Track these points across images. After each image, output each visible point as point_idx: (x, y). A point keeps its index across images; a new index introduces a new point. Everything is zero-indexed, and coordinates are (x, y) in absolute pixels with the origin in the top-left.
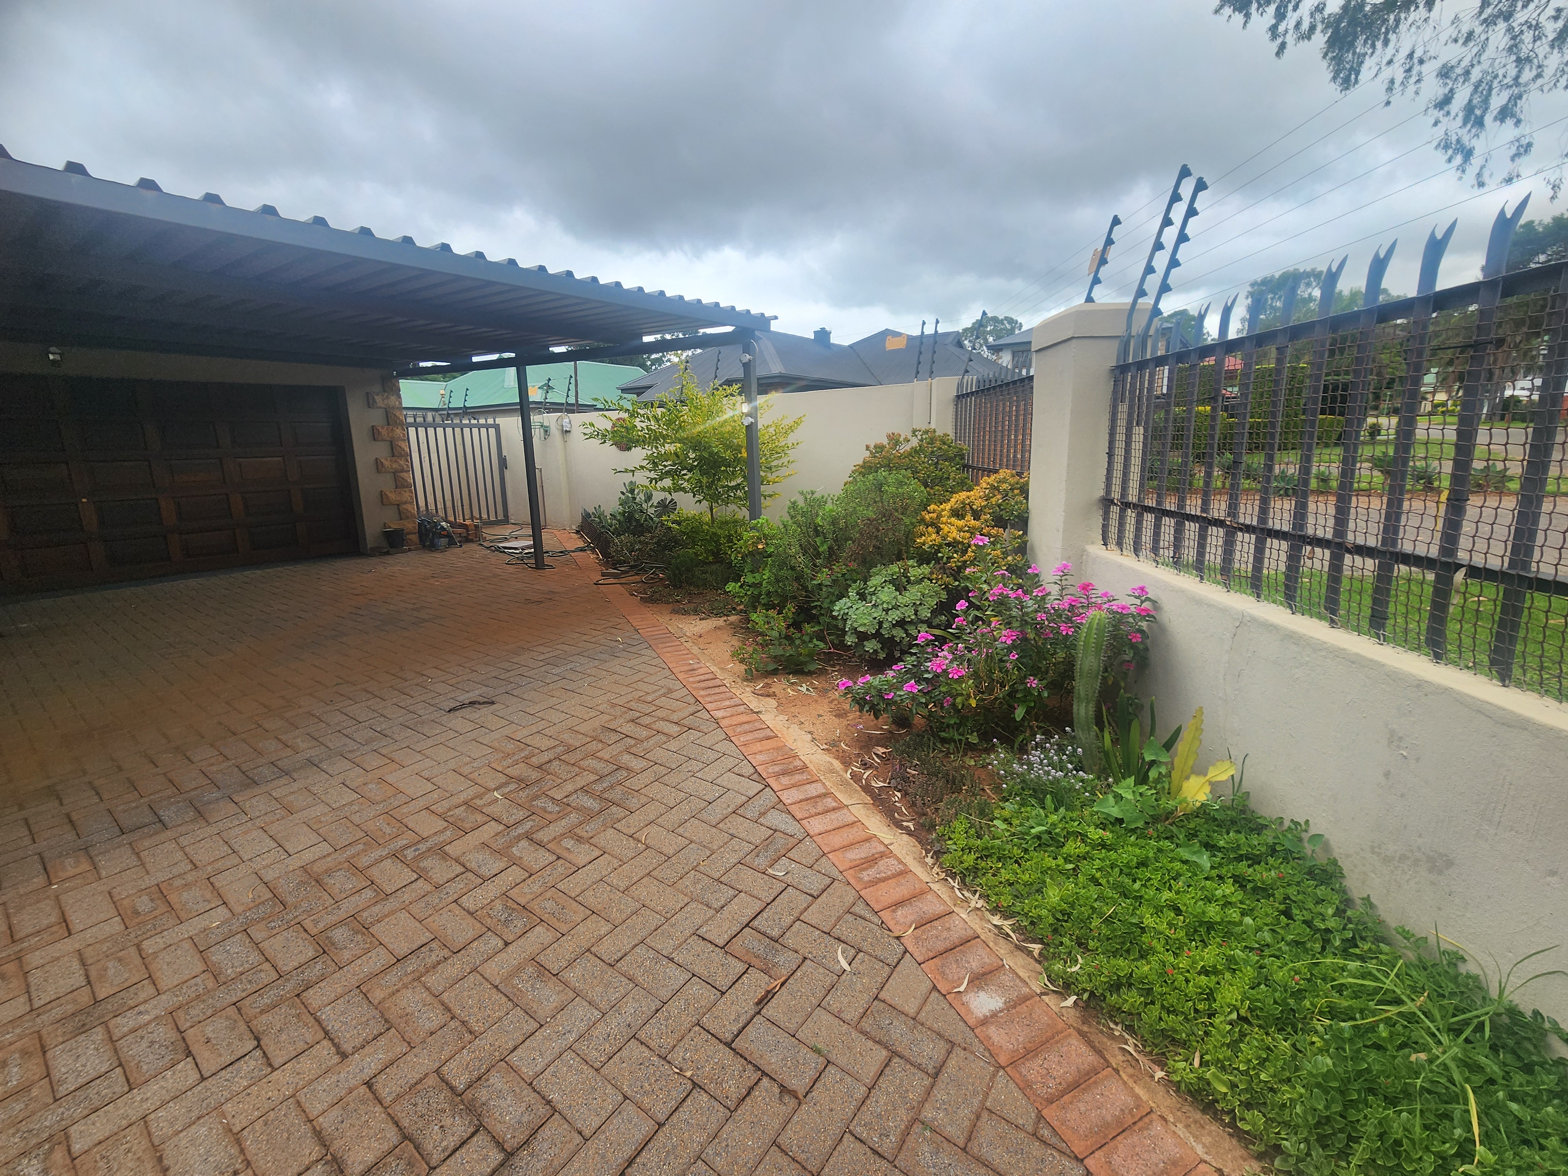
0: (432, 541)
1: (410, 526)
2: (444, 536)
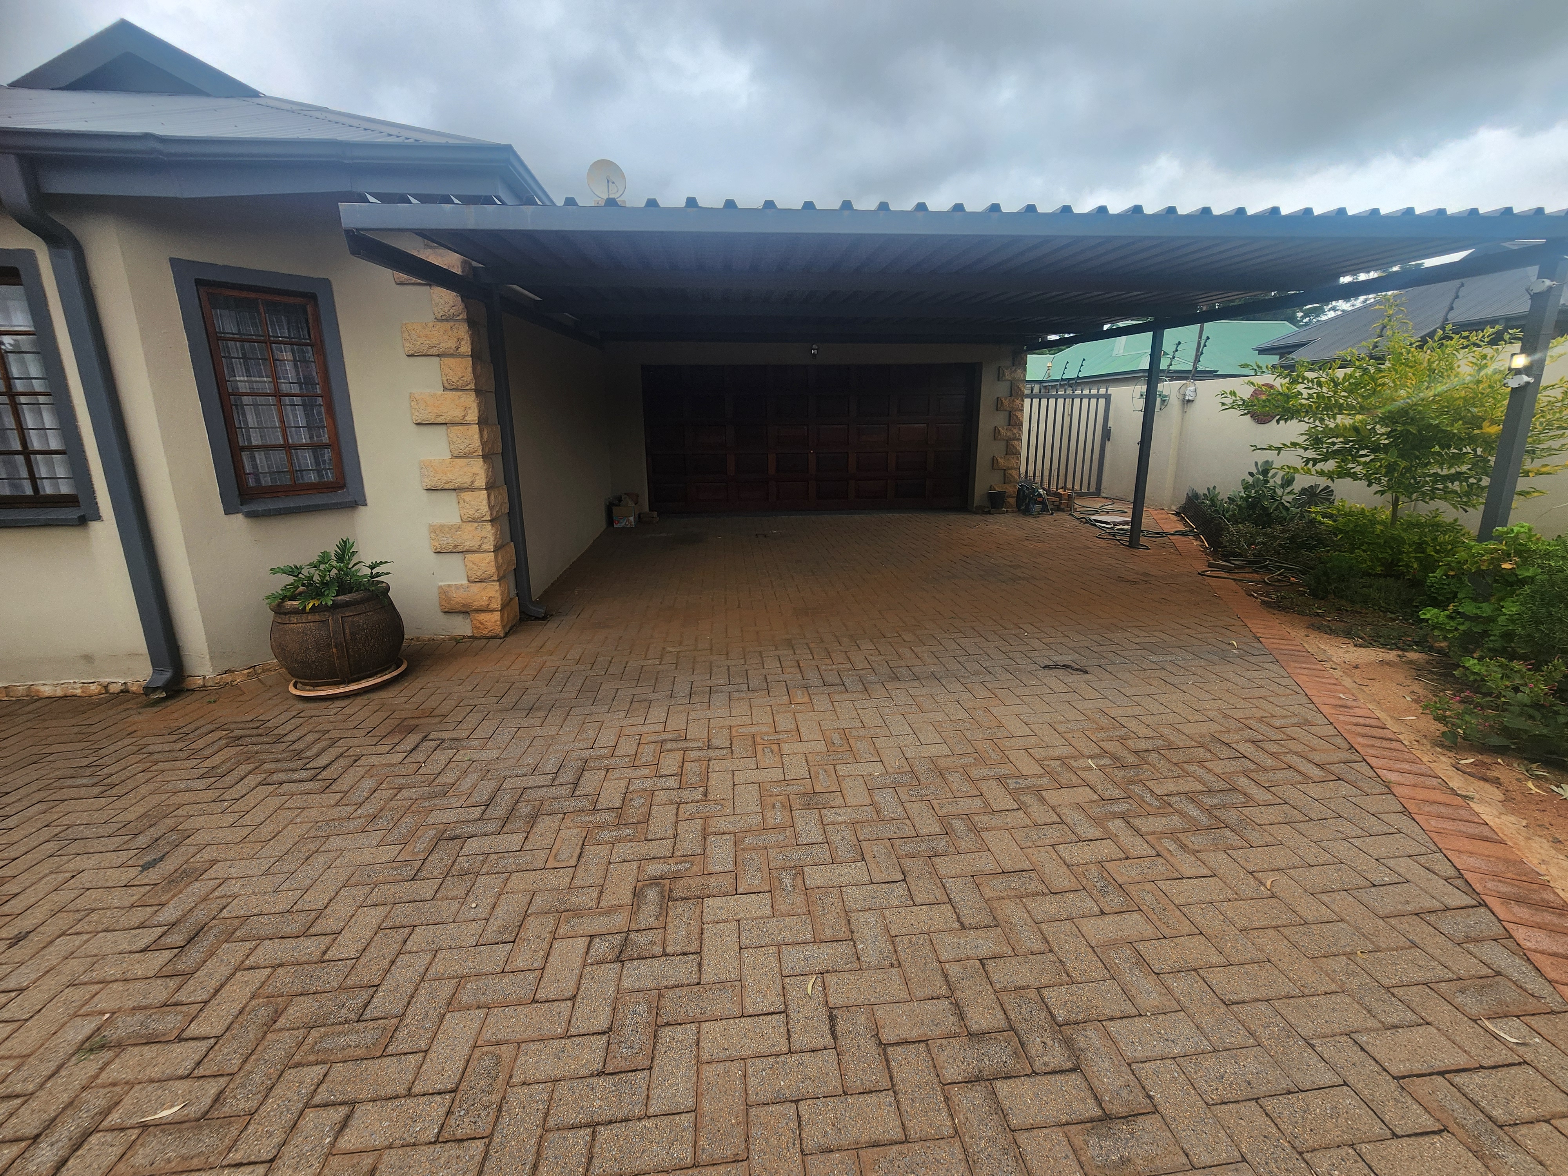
0: (1028, 505)
1: (1011, 490)
2: (1040, 503)
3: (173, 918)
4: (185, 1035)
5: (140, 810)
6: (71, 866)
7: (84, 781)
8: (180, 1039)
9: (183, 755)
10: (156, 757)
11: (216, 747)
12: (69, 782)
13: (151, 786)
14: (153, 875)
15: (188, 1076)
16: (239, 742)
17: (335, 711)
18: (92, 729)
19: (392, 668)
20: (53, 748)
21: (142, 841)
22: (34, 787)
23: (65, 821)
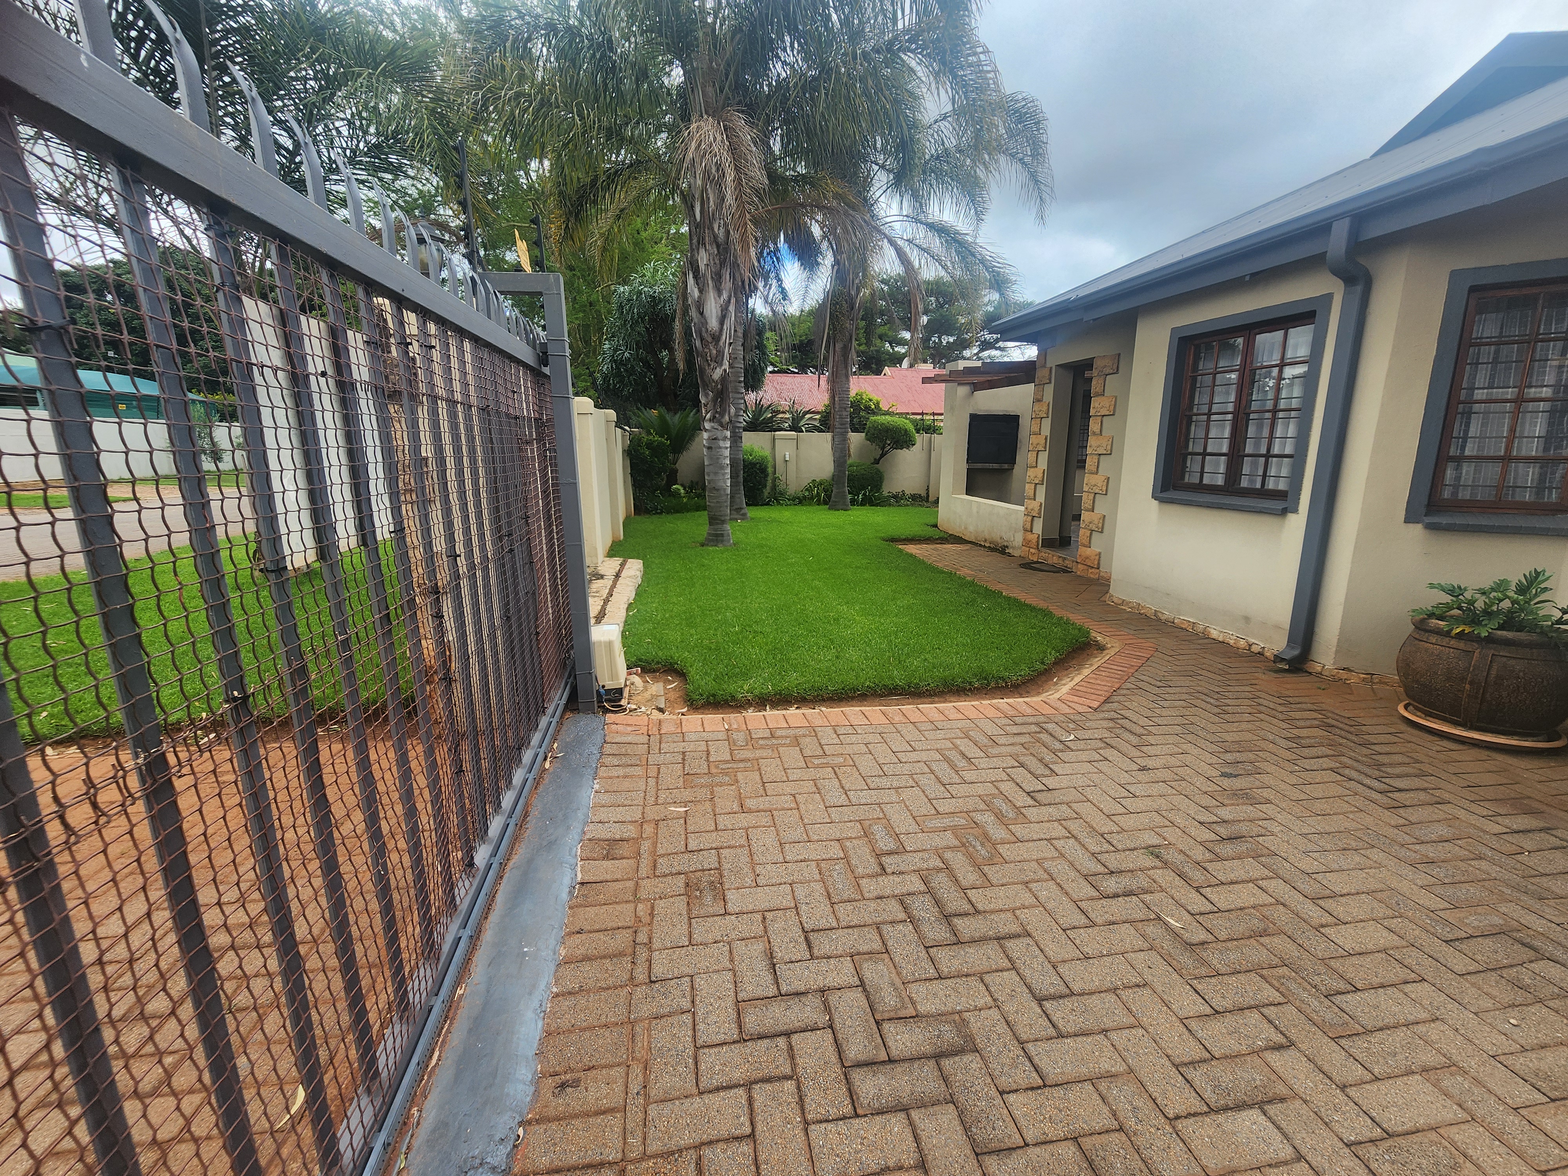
3: (1226, 818)
4: (1201, 890)
5: (1236, 737)
6: (1184, 746)
7: (1212, 701)
8: (1197, 889)
9: (1280, 716)
10: (1262, 708)
11: (1308, 723)
12: (1204, 697)
13: (1250, 726)
14: (1226, 783)
15: (1192, 915)
16: (1330, 729)
17: (1439, 748)
18: (1230, 670)
19: (1540, 738)
20: (1204, 672)
21: (1229, 757)
22: (1184, 690)
23: (1191, 719)
